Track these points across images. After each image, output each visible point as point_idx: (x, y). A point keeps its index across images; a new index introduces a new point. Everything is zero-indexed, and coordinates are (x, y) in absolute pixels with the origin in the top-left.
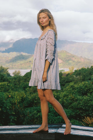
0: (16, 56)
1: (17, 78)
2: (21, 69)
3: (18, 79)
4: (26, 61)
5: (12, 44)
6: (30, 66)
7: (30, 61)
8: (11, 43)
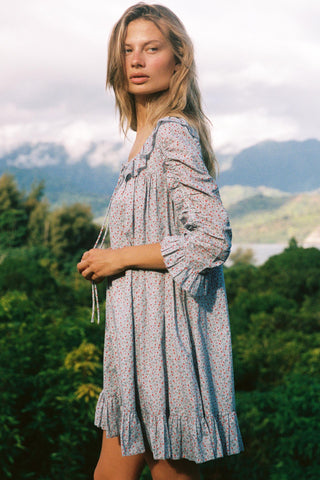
0: (241, 198)
1: (242, 272)
2: (258, 241)
3: (242, 276)
4: (273, 217)
5: (230, 160)
6: (285, 233)
7: (286, 218)
8: (227, 156)
